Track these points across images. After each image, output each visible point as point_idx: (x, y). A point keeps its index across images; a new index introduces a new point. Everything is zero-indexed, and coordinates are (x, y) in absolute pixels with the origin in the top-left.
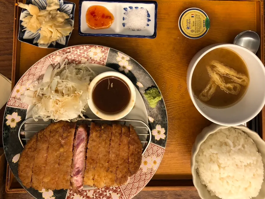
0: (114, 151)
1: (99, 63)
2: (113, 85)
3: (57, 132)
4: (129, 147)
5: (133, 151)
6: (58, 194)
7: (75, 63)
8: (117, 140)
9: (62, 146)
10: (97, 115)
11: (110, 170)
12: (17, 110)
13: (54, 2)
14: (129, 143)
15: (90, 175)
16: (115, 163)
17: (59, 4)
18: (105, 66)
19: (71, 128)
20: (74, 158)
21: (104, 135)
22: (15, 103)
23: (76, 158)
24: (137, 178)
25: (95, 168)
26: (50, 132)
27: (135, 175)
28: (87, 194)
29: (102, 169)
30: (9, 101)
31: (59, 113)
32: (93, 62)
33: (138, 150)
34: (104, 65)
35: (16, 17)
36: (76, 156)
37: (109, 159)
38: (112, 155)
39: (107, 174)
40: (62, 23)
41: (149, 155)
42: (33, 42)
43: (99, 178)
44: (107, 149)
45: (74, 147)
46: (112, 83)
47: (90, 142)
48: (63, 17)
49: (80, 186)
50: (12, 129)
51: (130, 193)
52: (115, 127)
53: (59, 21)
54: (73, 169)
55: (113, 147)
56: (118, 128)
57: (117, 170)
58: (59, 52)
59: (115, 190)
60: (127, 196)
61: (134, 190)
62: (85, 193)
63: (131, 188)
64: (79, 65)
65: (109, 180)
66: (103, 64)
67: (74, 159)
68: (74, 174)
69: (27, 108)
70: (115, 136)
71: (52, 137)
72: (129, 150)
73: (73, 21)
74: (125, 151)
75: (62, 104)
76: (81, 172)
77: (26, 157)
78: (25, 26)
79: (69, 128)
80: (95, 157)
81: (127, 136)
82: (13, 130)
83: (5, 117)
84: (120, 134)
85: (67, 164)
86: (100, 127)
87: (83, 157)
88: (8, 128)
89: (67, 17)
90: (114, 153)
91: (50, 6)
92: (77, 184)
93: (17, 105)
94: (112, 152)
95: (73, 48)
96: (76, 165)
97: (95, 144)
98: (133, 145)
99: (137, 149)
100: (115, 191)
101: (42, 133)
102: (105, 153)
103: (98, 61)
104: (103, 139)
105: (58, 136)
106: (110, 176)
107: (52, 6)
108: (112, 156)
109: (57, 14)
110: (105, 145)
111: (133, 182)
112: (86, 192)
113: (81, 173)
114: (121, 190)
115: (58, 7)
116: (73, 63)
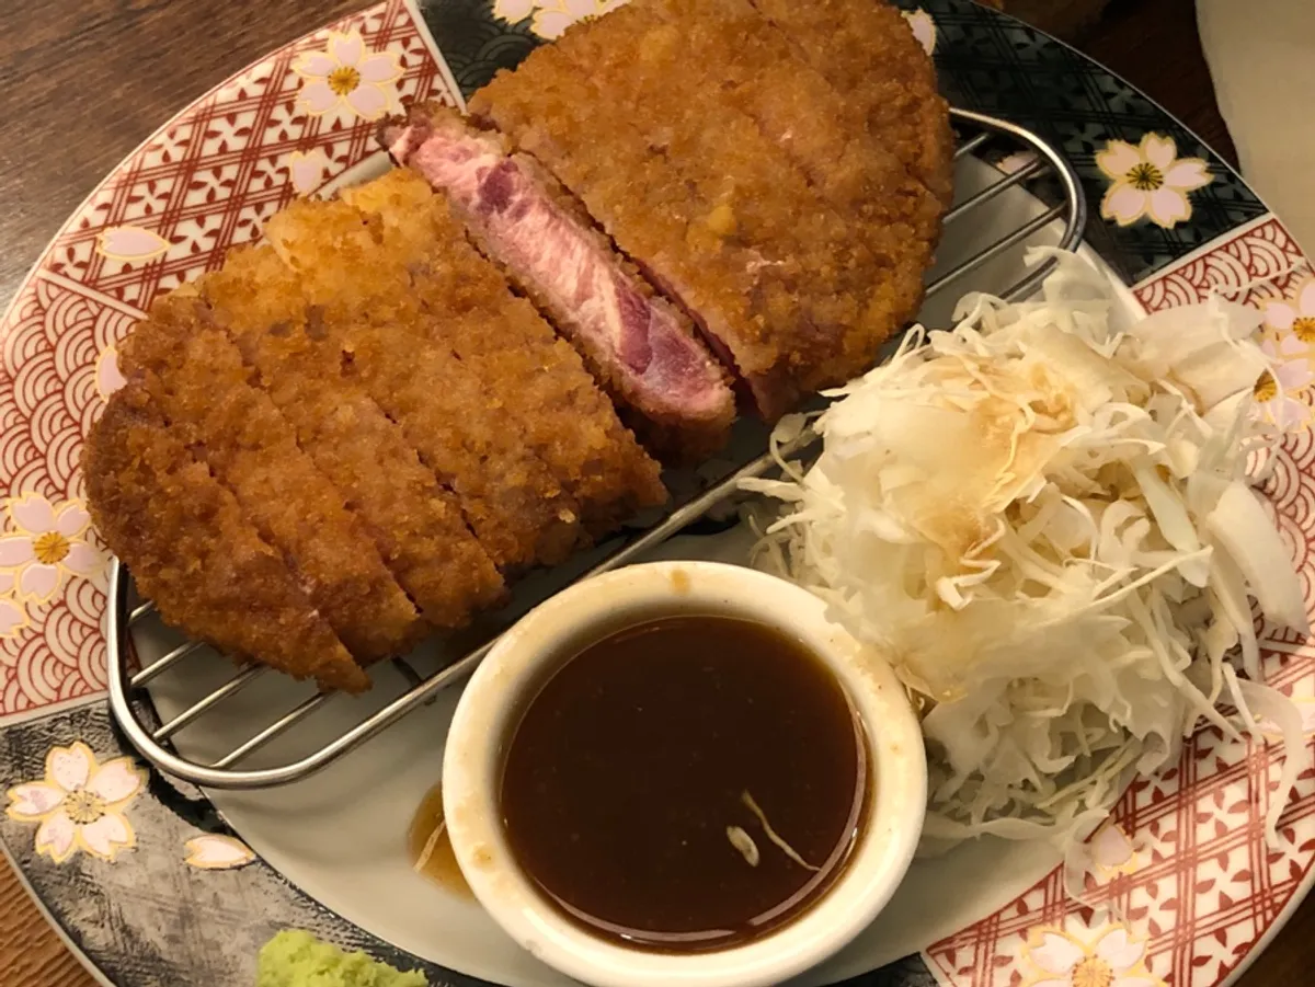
0: (367, 446)
1: (985, 932)
2: (739, 855)
3: (843, 287)
4: (266, 537)
5: (216, 534)
6: (508, 51)
7: (1156, 782)
8: (403, 513)
9: (739, 239)
10: (665, 568)
11: (298, 332)
12: (1186, 236)
14: (288, 560)
15: (406, 225)
16: (294, 390)
18: (920, 946)
19: (783, 361)
20: (595, 242)
21: (516, 478)
22: (1246, 259)
23: (580, 251)
24: (56, 428)
25: (412, 274)
26: (882, 262)
27: (79, 433)
28: (329, 151)
29: (355, 300)
30: (1291, 248)
31: (965, 374)
32: (1035, 901)
33: (183, 567)
34: (933, 949)
36: (590, 256)
37: (361, 382)
38: (359, 410)
39: (300, 302)
41: (62, 610)
43: (338, 245)
44: (422, 418)
45: (649, 287)
46: (753, 856)
47: (581, 380)
49: (417, 147)
50: (1103, 138)
51: (42, 323)
52: (482, 579)
54: (549, 189)
55: (389, 463)
56: (448, 590)
57: (246, 363)
59: (160, 275)
60: (54, 292)
61: (30, 352)
62: (341, 149)
63: (53, 349)
64: (1112, 799)
65: (258, 279)
66: (946, 947)
67: (592, 236)
68: (512, 174)
69: (1138, 295)
70: (433, 526)
71: (844, 247)
72: (255, 524)
74: (275, 496)
75: (1010, 427)
76: (481, 208)
77: (891, 58)
79: (796, 357)
80: (467, 330)
81: (339, 588)
82: (1087, 137)
83: (1211, 159)
84: (402, 568)
85: (617, 183)
86: (586, 510)
87: (541, 282)
88: (1131, 128)
90: (350, 433)
92: (446, 144)
93: (1222, 262)
94: (372, 431)
96: (546, 217)
97: (540, 389)
98: (244, 574)
99: (196, 564)
100: (154, 271)
101: (925, 224)
102: (415, 389)
103: (1009, 946)
104: (502, 452)
105: (818, 273)
106: (267, 301)
108: (347, 408)
110: (456, 432)
111: (62, 391)
112: (341, 159)
113: (476, 199)
114: (120, 297)
116: (1168, 776)
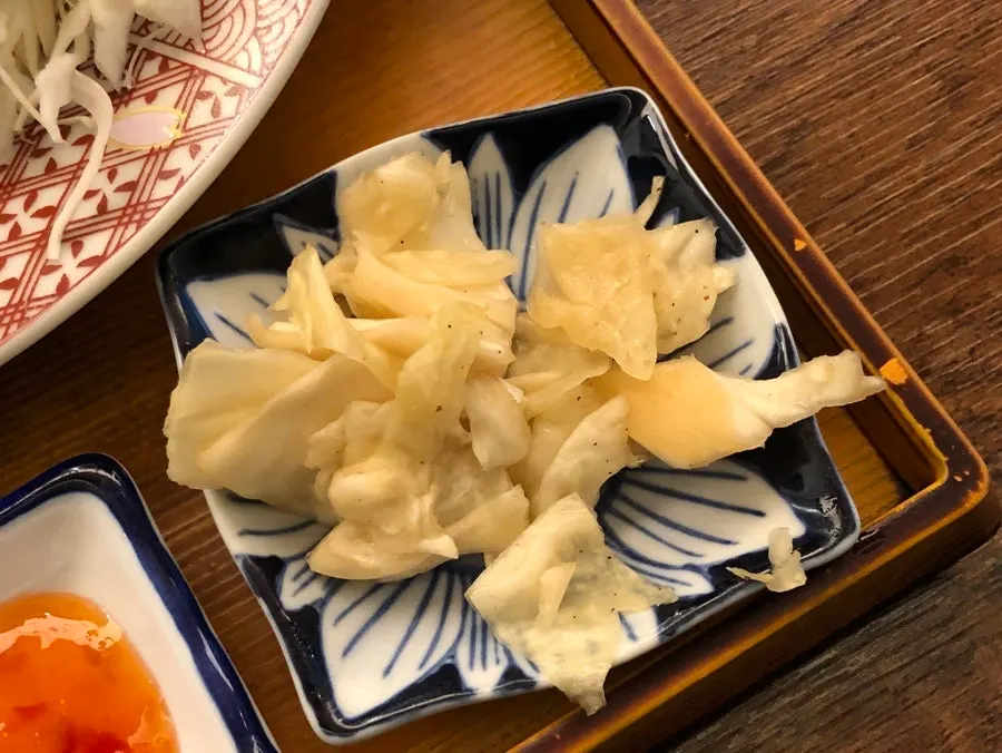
13: (555, 625)
17: (504, 633)
35: (805, 257)
40: (338, 460)
42: (501, 142)
48: (367, 520)
53: (373, 461)
58: (174, 181)
73: (238, 546)
78: (671, 233)
89: (338, 552)
91: (574, 550)
95: (63, 287)
107: (550, 565)
109: (445, 517)
115: (486, 590)
